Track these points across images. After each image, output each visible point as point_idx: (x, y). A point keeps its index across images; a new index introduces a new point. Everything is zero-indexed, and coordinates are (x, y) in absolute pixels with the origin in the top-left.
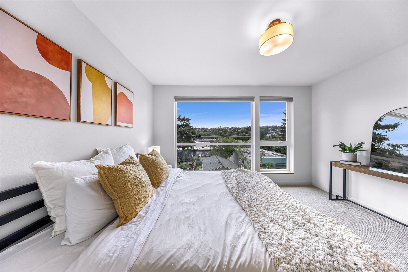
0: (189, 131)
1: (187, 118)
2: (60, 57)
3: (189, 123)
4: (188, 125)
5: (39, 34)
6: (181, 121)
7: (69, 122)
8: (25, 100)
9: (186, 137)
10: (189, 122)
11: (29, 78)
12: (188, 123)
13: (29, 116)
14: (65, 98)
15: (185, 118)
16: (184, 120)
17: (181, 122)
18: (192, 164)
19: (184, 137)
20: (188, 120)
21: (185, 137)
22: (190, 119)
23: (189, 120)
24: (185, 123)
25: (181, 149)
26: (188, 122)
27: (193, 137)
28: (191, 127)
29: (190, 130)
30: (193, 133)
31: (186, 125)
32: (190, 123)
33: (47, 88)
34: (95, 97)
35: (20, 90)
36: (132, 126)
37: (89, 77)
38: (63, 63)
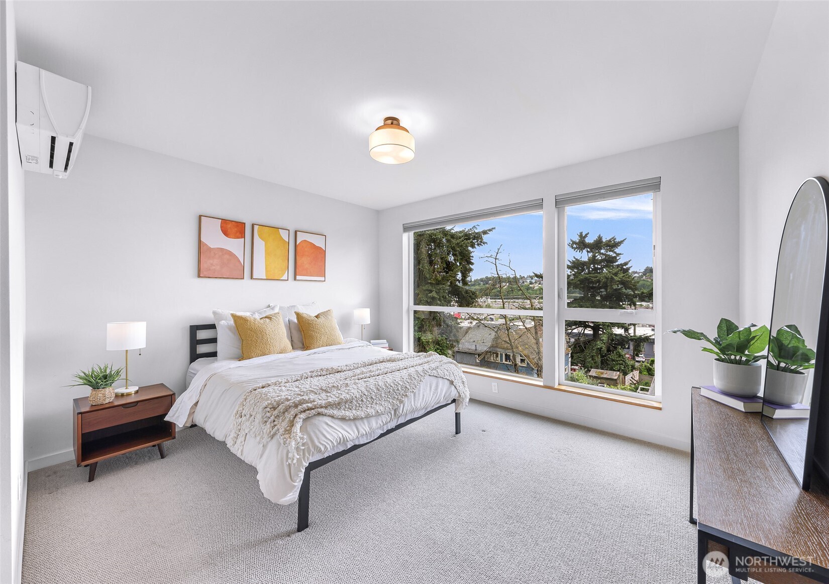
0: (612, 278)
1: (610, 241)
2: (236, 229)
3: (615, 255)
4: (614, 260)
5: (222, 219)
6: (589, 250)
7: (242, 280)
8: (214, 268)
9: (604, 298)
10: (615, 253)
11: (216, 252)
12: (611, 253)
13: (209, 277)
14: (239, 261)
15: (602, 242)
16: (597, 245)
17: (588, 252)
18: (616, 378)
19: (599, 298)
20: (613, 245)
21: (601, 296)
22: (617, 240)
23: (617, 245)
24: (602, 254)
25: (588, 331)
26: (613, 251)
27: (627, 296)
28: (622, 265)
29: (616, 274)
30: (625, 284)
31: (602, 261)
32: (618, 255)
33: (227, 256)
34: (268, 254)
35: (211, 261)
36: (323, 279)
37: (261, 237)
38: (238, 233)
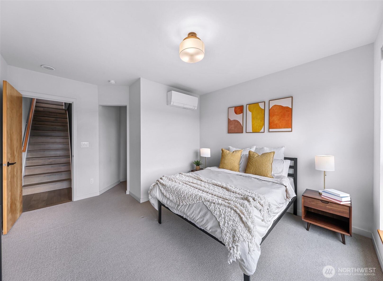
5: (235, 107)
11: (233, 122)
14: (241, 125)
33: (236, 123)
34: (253, 118)
35: (231, 126)
36: (290, 130)
37: (250, 110)
38: (240, 111)
